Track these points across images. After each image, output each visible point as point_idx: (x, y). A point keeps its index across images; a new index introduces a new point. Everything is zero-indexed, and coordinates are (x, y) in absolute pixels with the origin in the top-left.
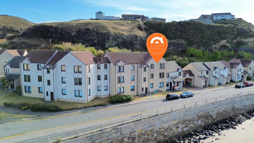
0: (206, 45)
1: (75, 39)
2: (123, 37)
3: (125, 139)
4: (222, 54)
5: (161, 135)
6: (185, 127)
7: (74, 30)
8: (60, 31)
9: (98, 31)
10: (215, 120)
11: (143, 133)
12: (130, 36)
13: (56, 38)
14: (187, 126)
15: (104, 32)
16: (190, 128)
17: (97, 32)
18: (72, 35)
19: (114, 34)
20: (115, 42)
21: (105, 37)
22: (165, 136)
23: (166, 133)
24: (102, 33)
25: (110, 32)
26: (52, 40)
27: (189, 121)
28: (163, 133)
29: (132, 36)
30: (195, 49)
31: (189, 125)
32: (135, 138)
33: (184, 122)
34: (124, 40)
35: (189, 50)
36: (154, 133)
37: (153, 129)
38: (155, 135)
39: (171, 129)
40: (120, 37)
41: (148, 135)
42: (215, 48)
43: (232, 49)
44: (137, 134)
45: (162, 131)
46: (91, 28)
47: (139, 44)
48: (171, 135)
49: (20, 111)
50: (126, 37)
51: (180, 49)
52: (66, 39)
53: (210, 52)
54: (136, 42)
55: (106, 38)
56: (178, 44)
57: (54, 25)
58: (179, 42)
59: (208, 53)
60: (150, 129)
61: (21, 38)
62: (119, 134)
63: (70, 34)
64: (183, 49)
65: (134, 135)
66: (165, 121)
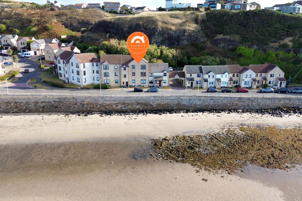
0: (262, 43)
1: (126, 34)
2: (169, 32)
3: (78, 104)
4: (276, 55)
5: (103, 107)
6: (124, 107)
7: (127, 26)
8: (116, 26)
9: (147, 26)
10: (154, 108)
11: (90, 103)
12: (179, 30)
13: (113, 33)
14: (125, 107)
15: (152, 27)
16: (128, 108)
17: (145, 28)
18: (124, 30)
19: (161, 29)
20: (161, 37)
21: (152, 32)
22: (106, 108)
23: (107, 107)
24: (150, 28)
25: (158, 27)
26: (110, 35)
27: (128, 104)
28: (105, 106)
29: (180, 31)
30: (246, 48)
31: (128, 106)
32: (84, 105)
33: (124, 104)
34: (170, 36)
35: (240, 49)
36: (98, 105)
37: (98, 103)
38: (99, 106)
39: (112, 106)
40: (167, 33)
41: (94, 105)
42: (272, 47)
43: (292, 49)
44: (86, 103)
45: (104, 105)
46: (141, 23)
47: (186, 39)
48: (111, 109)
49: (48, 85)
50: (174, 33)
51: (231, 47)
52: (119, 34)
53: (263, 53)
54: (182, 38)
55: (152, 34)
56: (230, 41)
57: (113, 21)
58: (232, 39)
59: (261, 53)
60: (95, 102)
61: (89, 32)
62: (75, 100)
63: (123, 30)
64: (234, 46)
65: (84, 103)
66: (107, 100)
